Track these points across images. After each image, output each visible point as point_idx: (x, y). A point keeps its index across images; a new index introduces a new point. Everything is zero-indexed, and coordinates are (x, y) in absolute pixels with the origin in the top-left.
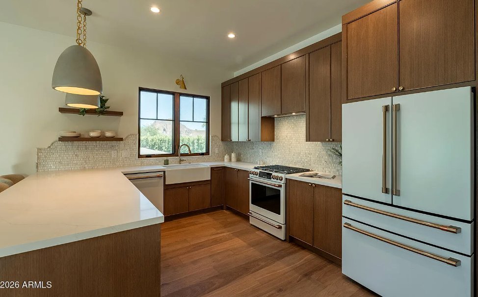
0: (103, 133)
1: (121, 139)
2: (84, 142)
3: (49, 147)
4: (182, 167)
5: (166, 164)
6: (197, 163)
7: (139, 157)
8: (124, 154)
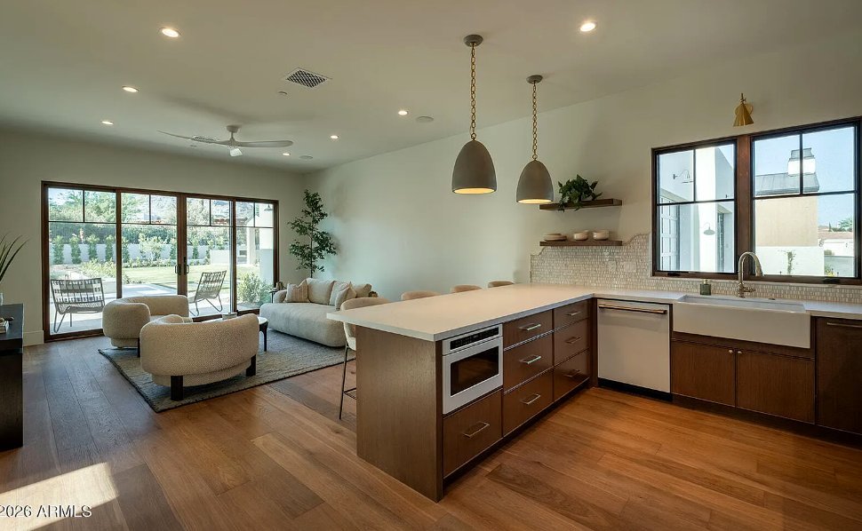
0: (590, 234)
1: (620, 244)
2: (574, 247)
3: (540, 254)
4: (748, 304)
5: (707, 294)
6: (797, 302)
7: (654, 275)
8: (629, 267)
